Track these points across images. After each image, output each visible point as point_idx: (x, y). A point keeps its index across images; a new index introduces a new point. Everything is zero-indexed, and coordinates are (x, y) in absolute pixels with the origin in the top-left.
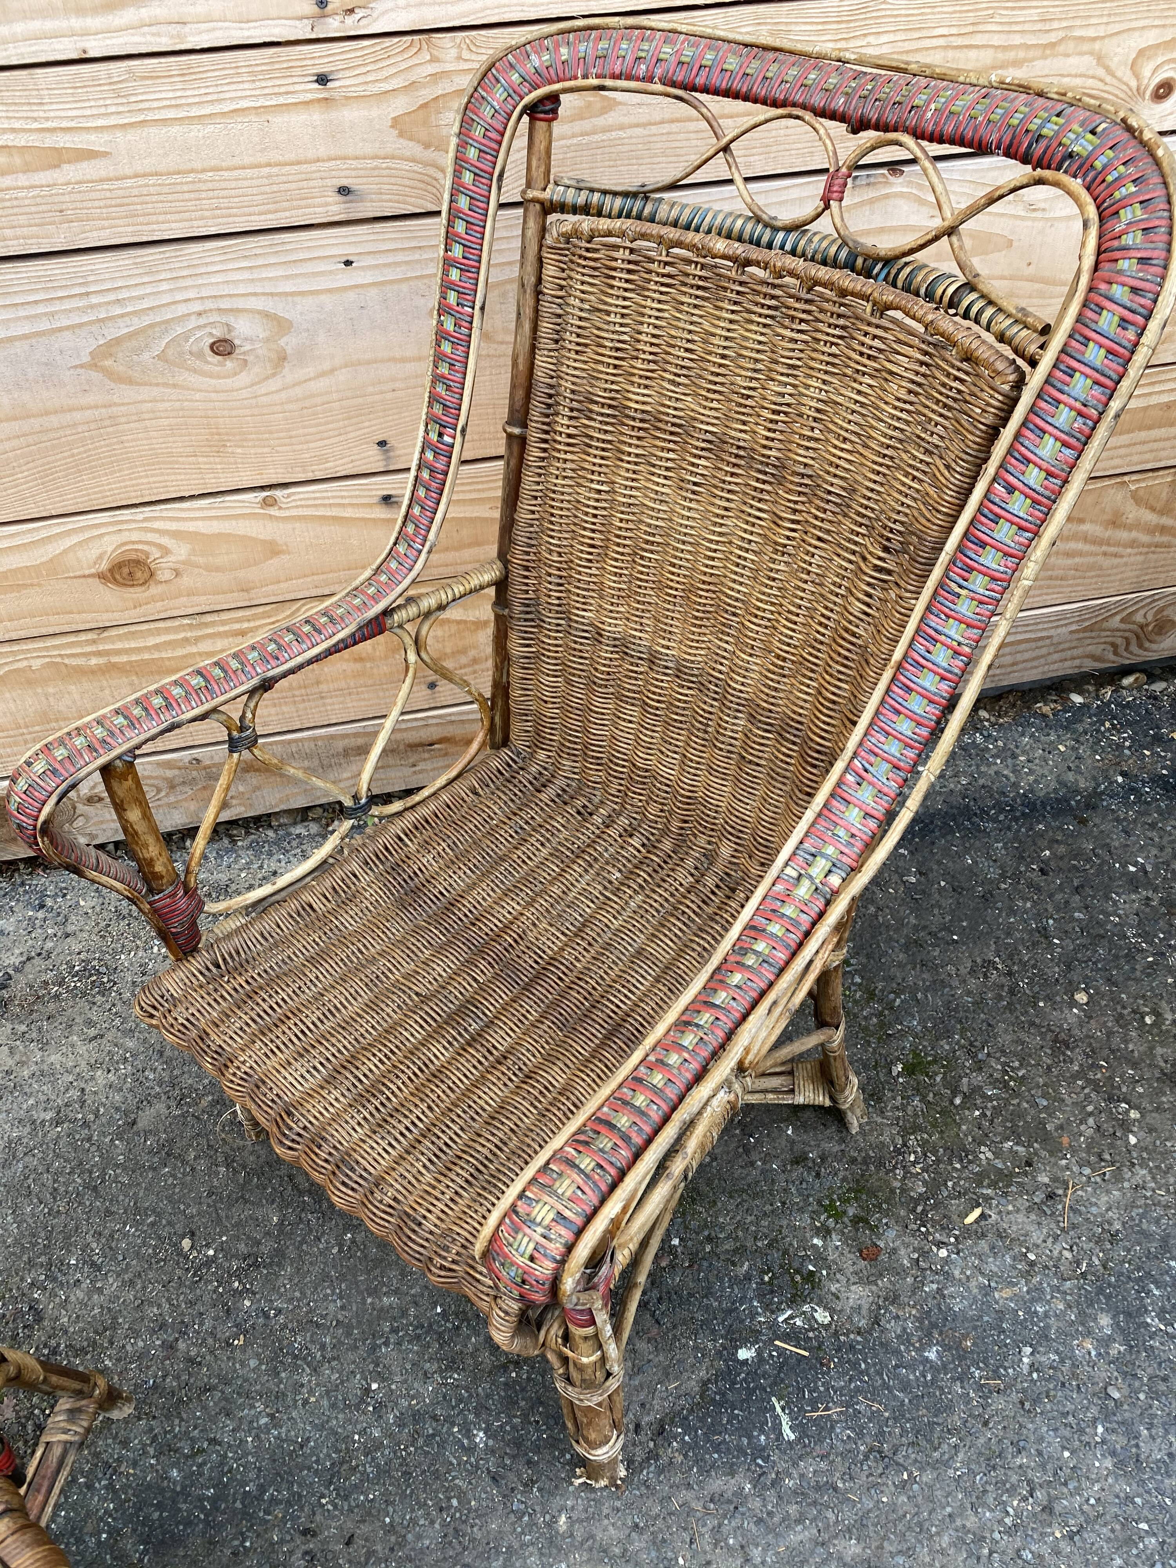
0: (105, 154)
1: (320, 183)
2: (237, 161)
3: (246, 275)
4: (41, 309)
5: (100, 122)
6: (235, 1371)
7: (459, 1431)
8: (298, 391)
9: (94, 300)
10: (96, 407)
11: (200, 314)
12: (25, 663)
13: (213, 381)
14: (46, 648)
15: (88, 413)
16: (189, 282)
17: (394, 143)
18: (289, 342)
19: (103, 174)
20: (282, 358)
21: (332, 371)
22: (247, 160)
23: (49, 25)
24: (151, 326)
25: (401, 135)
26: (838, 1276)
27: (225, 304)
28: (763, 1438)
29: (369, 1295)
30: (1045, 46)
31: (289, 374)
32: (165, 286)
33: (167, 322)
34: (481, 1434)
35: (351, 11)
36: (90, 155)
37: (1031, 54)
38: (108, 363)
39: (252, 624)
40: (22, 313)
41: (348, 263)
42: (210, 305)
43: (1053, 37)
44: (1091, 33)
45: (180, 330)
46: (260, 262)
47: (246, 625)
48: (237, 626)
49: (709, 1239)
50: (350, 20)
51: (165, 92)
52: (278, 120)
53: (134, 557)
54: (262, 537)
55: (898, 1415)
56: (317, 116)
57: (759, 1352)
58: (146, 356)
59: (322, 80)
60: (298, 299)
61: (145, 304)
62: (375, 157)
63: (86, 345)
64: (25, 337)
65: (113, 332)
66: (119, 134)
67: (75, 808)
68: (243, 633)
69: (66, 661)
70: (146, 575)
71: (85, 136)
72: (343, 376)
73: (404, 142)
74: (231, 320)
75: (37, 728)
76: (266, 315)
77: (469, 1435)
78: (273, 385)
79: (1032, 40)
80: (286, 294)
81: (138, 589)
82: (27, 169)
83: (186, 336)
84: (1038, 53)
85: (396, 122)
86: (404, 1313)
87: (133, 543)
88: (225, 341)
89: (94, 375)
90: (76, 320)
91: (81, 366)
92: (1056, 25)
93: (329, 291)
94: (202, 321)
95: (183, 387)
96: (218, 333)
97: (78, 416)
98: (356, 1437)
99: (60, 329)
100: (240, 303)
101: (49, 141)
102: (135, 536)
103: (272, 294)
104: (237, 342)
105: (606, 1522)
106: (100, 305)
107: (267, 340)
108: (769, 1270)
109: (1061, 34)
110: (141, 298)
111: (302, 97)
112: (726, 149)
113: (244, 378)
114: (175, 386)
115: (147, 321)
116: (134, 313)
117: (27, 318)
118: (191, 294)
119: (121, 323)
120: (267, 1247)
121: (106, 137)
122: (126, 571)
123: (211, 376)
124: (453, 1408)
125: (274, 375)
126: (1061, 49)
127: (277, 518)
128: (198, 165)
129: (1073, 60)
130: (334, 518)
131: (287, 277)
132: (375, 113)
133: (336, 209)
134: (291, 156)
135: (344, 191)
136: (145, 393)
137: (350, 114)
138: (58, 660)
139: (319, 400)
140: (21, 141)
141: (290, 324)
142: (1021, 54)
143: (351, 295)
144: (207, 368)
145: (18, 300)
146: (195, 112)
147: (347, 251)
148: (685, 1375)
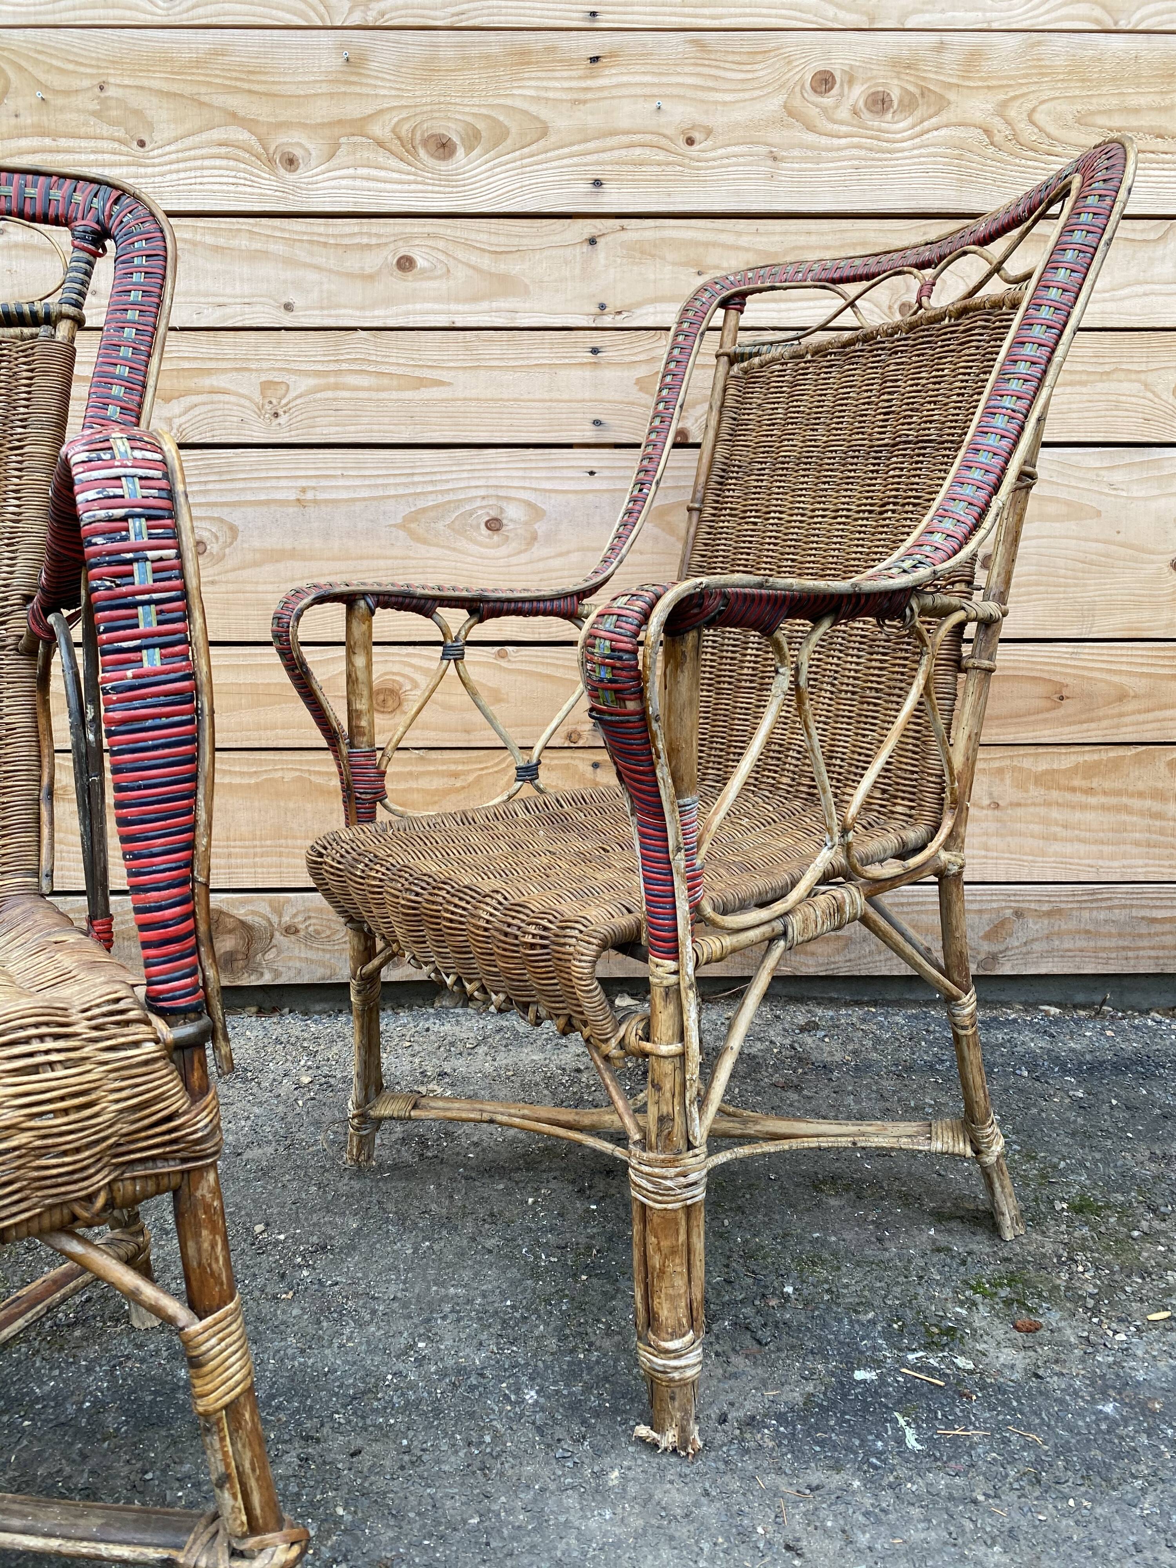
0: (450, 384)
1: (580, 416)
2: (531, 397)
3: (520, 473)
4: (380, 481)
5: (452, 364)
6: (275, 1315)
7: (508, 1388)
8: (541, 565)
9: (416, 479)
10: (396, 558)
11: (483, 498)
12: (279, 774)
13: (482, 550)
14: (300, 762)
15: (390, 562)
16: (482, 474)
17: (636, 395)
18: (541, 528)
19: (444, 396)
20: (534, 538)
21: (568, 552)
22: (538, 396)
23: (437, 307)
24: (449, 502)
25: (641, 389)
26: (985, 1338)
27: (502, 493)
28: (880, 1444)
29: (436, 1284)
30: (1102, 373)
31: (538, 551)
32: (465, 475)
33: (460, 500)
34: (533, 1393)
35: (620, 313)
36: (440, 383)
37: (1092, 378)
38: (412, 526)
39: (466, 768)
40: (367, 482)
41: (592, 473)
42: (492, 492)
43: (1107, 368)
44: (1135, 367)
45: (468, 508)
46: (533, 465)
47: (460, 768)
48: (453, 767)
49: (829, 1291)
50: (619, 317)
51: (496, 350)
52: (563, 373)
53: (390, 686)
54: (490, 684)
55: (1062, 1450)
56: (587, 373)
57: (881, 1376)
58: (440, 525)
59: (595, 351)
60: (553, 495)
61: (450, 486)
62: (622, 402)
63: (404, 510)
64: (364, 499)
65: (421, 504)
66: (461, 372)
67: (272, 936)
68: (456, 775)
69: (312, 778)
70: (396, 704)
71: (439, 372)
72: (575, 557)
73: (643, 395)
74: (504, 504)
75: (268, 842)
76: (528, 504)
77: (518, 1391)
78: (524, 558)
79: (1091, 369)
80: (545, 491)
81: (387, 716)
82: (399, 388)
83: (471, 513)
84: (1098, 377)
85: (638, 381)
86: (469, 1302)
87: (394, 674)
88: (497, 520)
89: (402, 534)
90: (401, 491)
91: (394, 526)
92: (1107, 360)
93: (575, 492)
94: (485, 503)
95: (460, 552)
96: (493, 513)
97: (382, 563)
98: (389, 1377)
99: (389, 497)
100: (513, 493)
101: (418, 373)
102: (396, 668)
103: (535, 489)
104: (504, 522)
105: (669, 1486)
106: (419, 483)
107: (526, 523)
108: (899, 1319)
109: (1113, 367)
110: (447, 481)
111: (580, 360)
112: (852, 304)
113: (504, 551)
114: (454, 549)
115: (447, 498)
116: (441, 491)
117: (369, 486)
118: (481, 483)
119: (430, 497)
120: (339, 1242)
121: (452, 373)
122: (381, 697)
123: (481, 545)
124: (505, 1370)
125: (526, 550)
126: (1115, 376)
127: (505, 669)
128: (505, 396)
129: (1126, 385)
130: (548, 676)
131: (548, 478)
132: (626, 374)
133: (589, 435)
134: (566, 397)
135: (597, 423)
136: (434, 551)
137: (608, 374)
138: (306, 775)
139: (554, 575)
140: (400, 371)
141: (544, 511)
142: (1084, 377)
143: (590, 496)
144: (480, 538)
145: (367, 473)
146: (512, 363)
147: (593, 464)
148: (787, 1388)
